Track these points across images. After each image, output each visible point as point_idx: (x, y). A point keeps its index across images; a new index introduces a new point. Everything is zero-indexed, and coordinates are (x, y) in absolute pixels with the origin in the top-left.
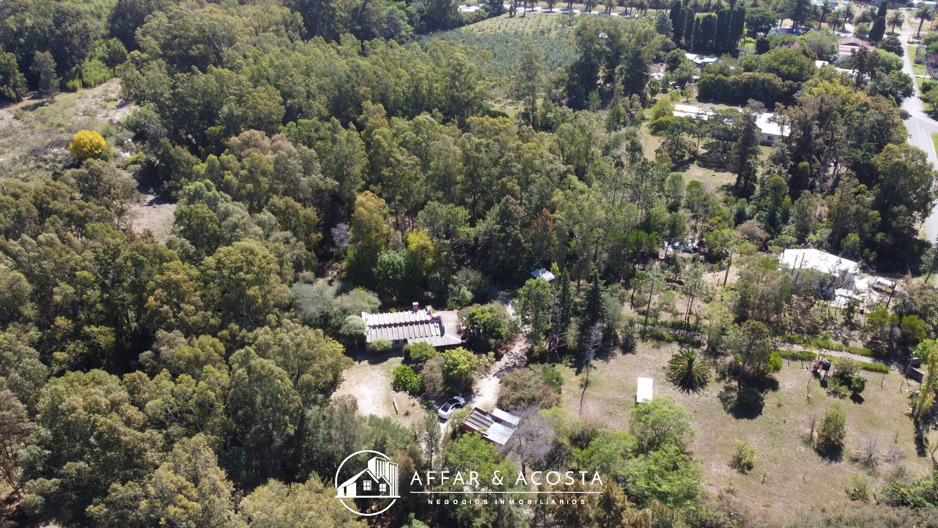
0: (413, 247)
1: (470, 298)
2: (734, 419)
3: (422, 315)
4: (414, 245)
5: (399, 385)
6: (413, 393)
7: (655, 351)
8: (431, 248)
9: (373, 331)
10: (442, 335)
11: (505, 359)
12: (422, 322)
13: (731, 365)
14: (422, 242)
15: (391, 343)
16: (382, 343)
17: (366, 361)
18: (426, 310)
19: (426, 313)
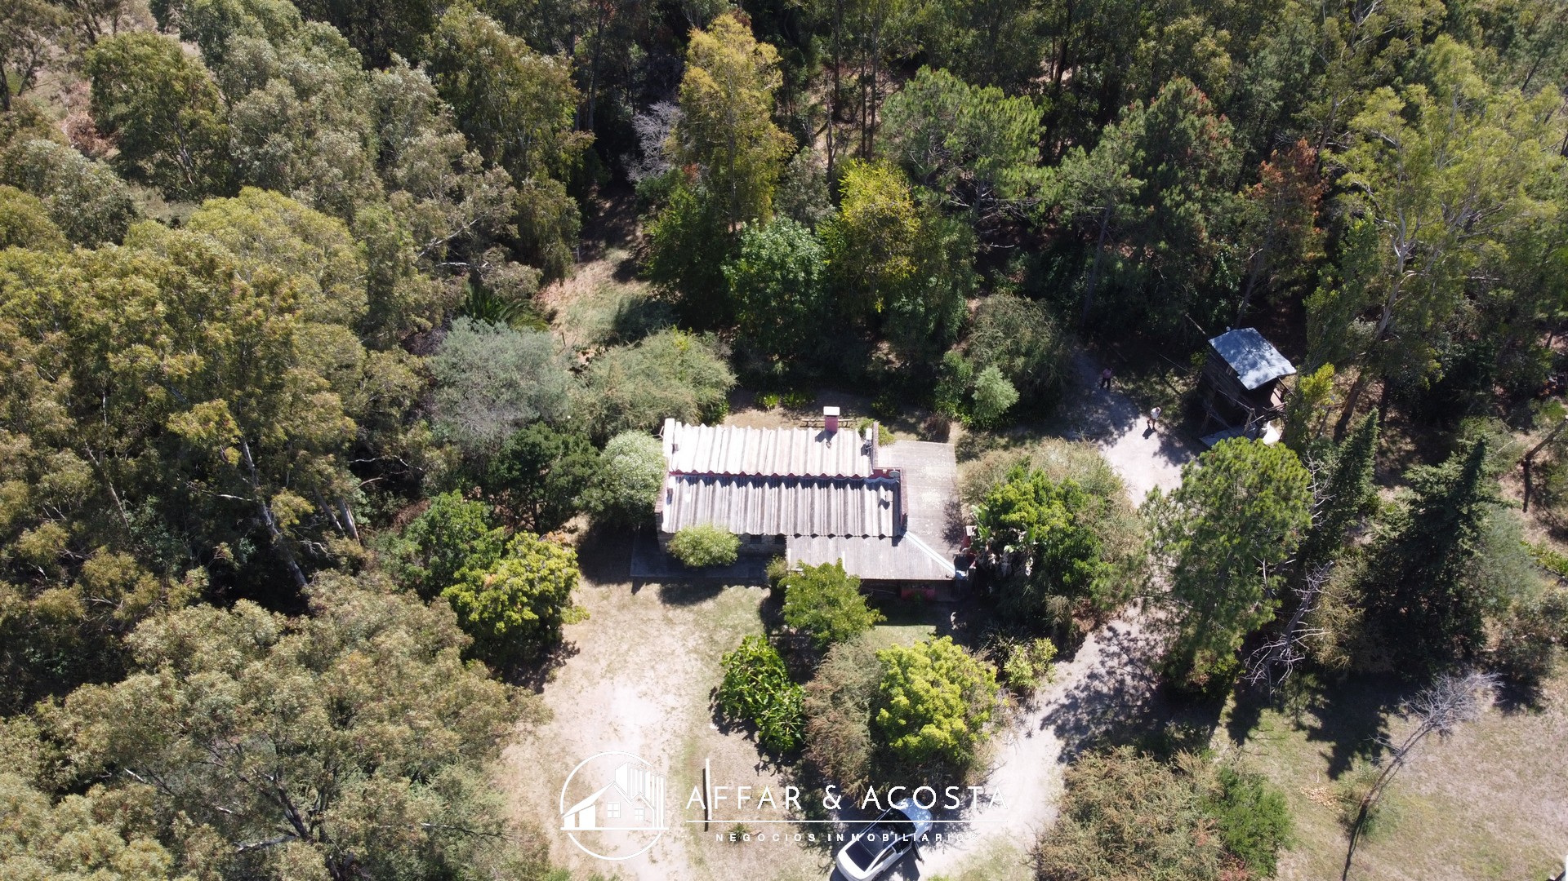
0: (854, 210)
1: (1006, 404)
3: (844, 452)
4: (859, 205)
5: (733, 708)
6: (773, 751)
8: (911, 225)
9: (687, 492)
10: (897, 538)
11: (1090, 652)
12: (840, 482)
14: (882, 201)
15: (734, 543)
16: (706, 543)
17: (655, 588)
18: (862, 433)
19: (860, 444)
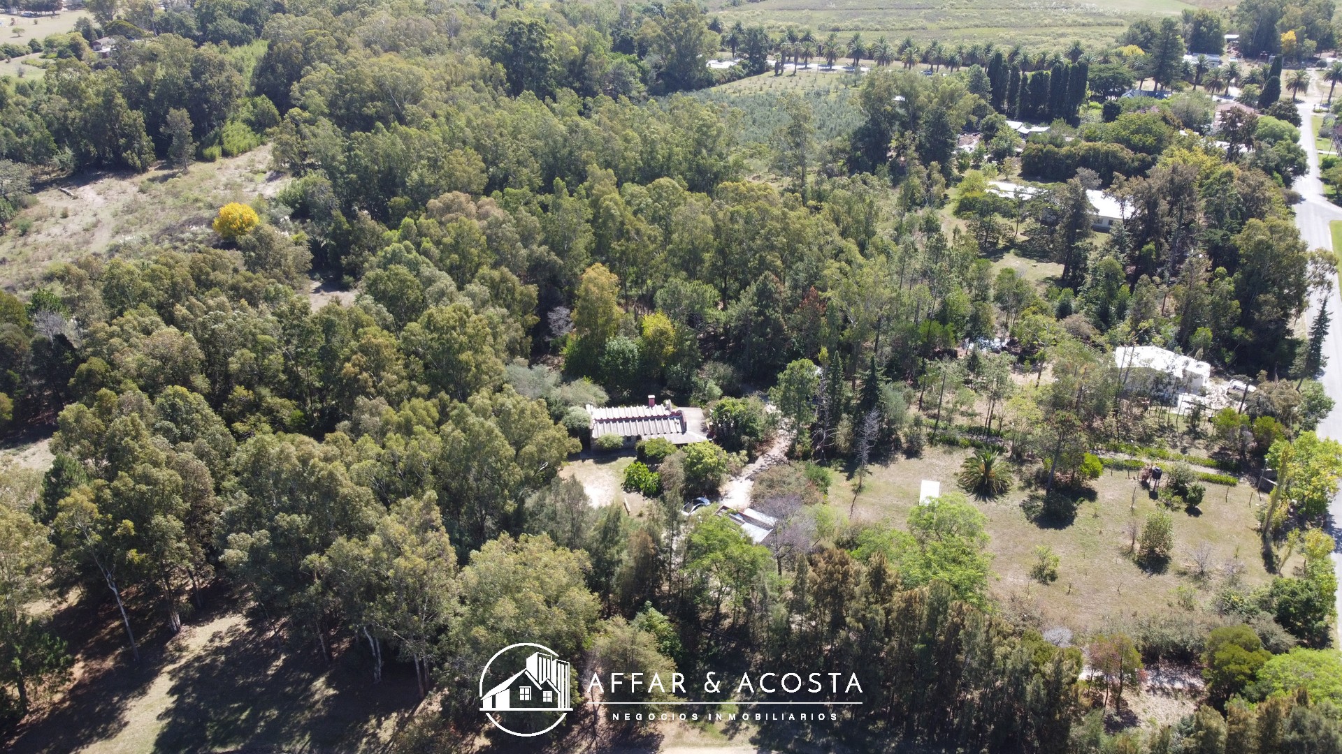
0: (649, 331)
1: (719, 394)
2: (1038, 529)
3: (659, 410)
4: (651, 330)
5: (631, 485)
6: (648, 494)
7: (946, 457)
8: (672, 333)
9: (600, 426)
10: (683, 432)
11: (761, 461)
12: (659, 418)
13: (1038, 472)
14: (661, 325)
15: (621, 440)
16: (611, 440)
17: (592, 460)
18: (664, 405)
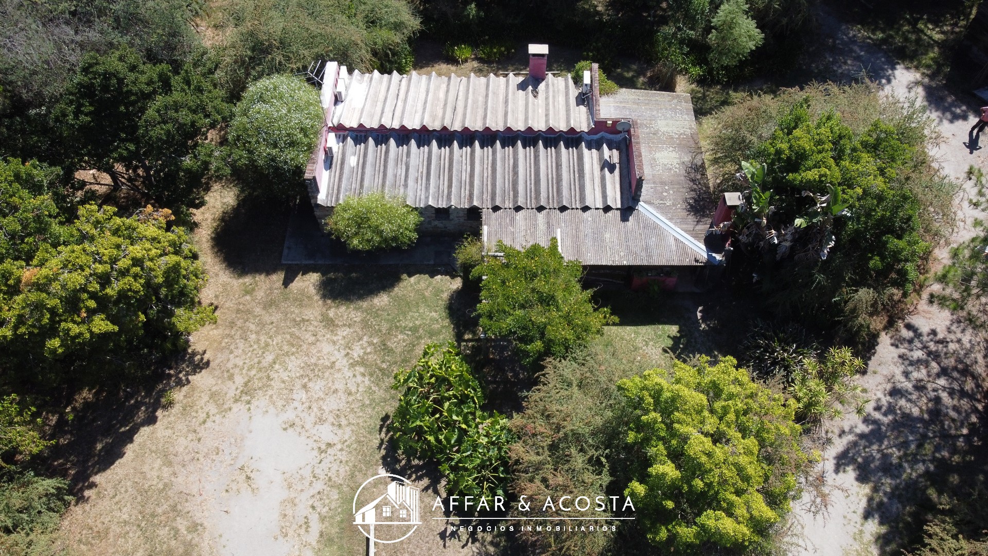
1: (751, 46)
3: (556, 101)
9: (352, 155)
10: (627, 211)
11: (887, 360)
16: (375, 220)
17: (314, 278)
18: (578, 80)
19: (574, 92)
